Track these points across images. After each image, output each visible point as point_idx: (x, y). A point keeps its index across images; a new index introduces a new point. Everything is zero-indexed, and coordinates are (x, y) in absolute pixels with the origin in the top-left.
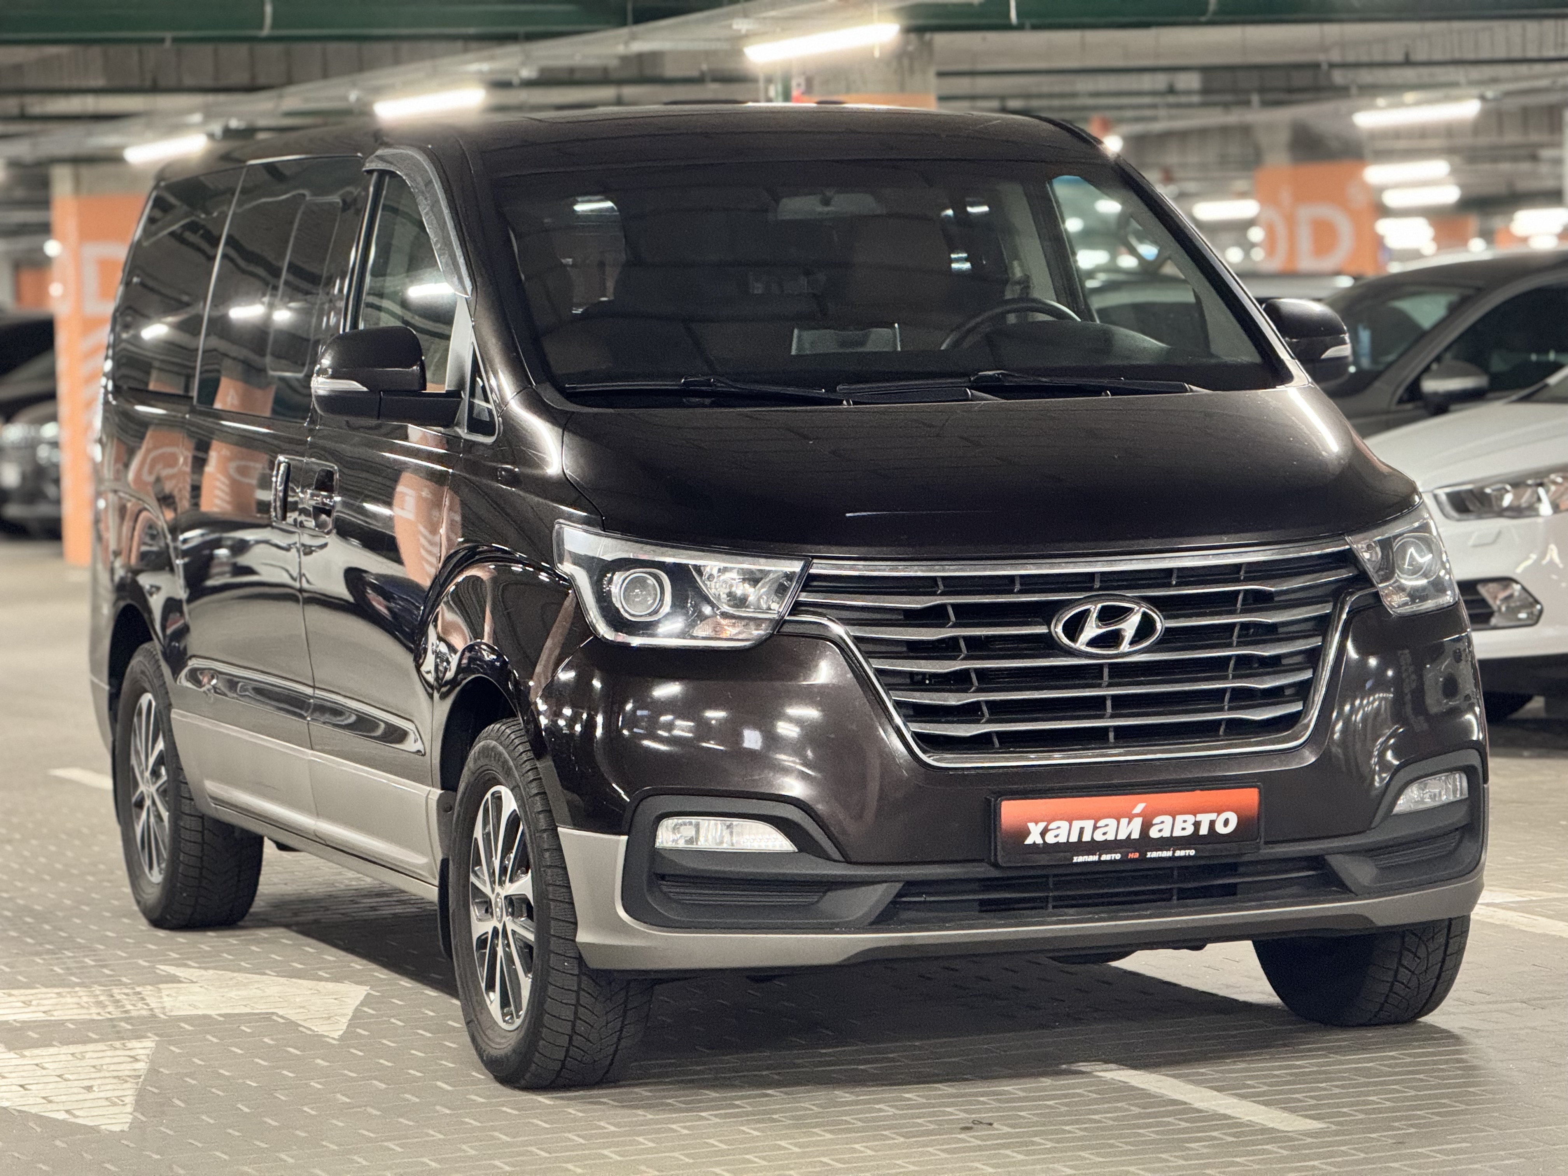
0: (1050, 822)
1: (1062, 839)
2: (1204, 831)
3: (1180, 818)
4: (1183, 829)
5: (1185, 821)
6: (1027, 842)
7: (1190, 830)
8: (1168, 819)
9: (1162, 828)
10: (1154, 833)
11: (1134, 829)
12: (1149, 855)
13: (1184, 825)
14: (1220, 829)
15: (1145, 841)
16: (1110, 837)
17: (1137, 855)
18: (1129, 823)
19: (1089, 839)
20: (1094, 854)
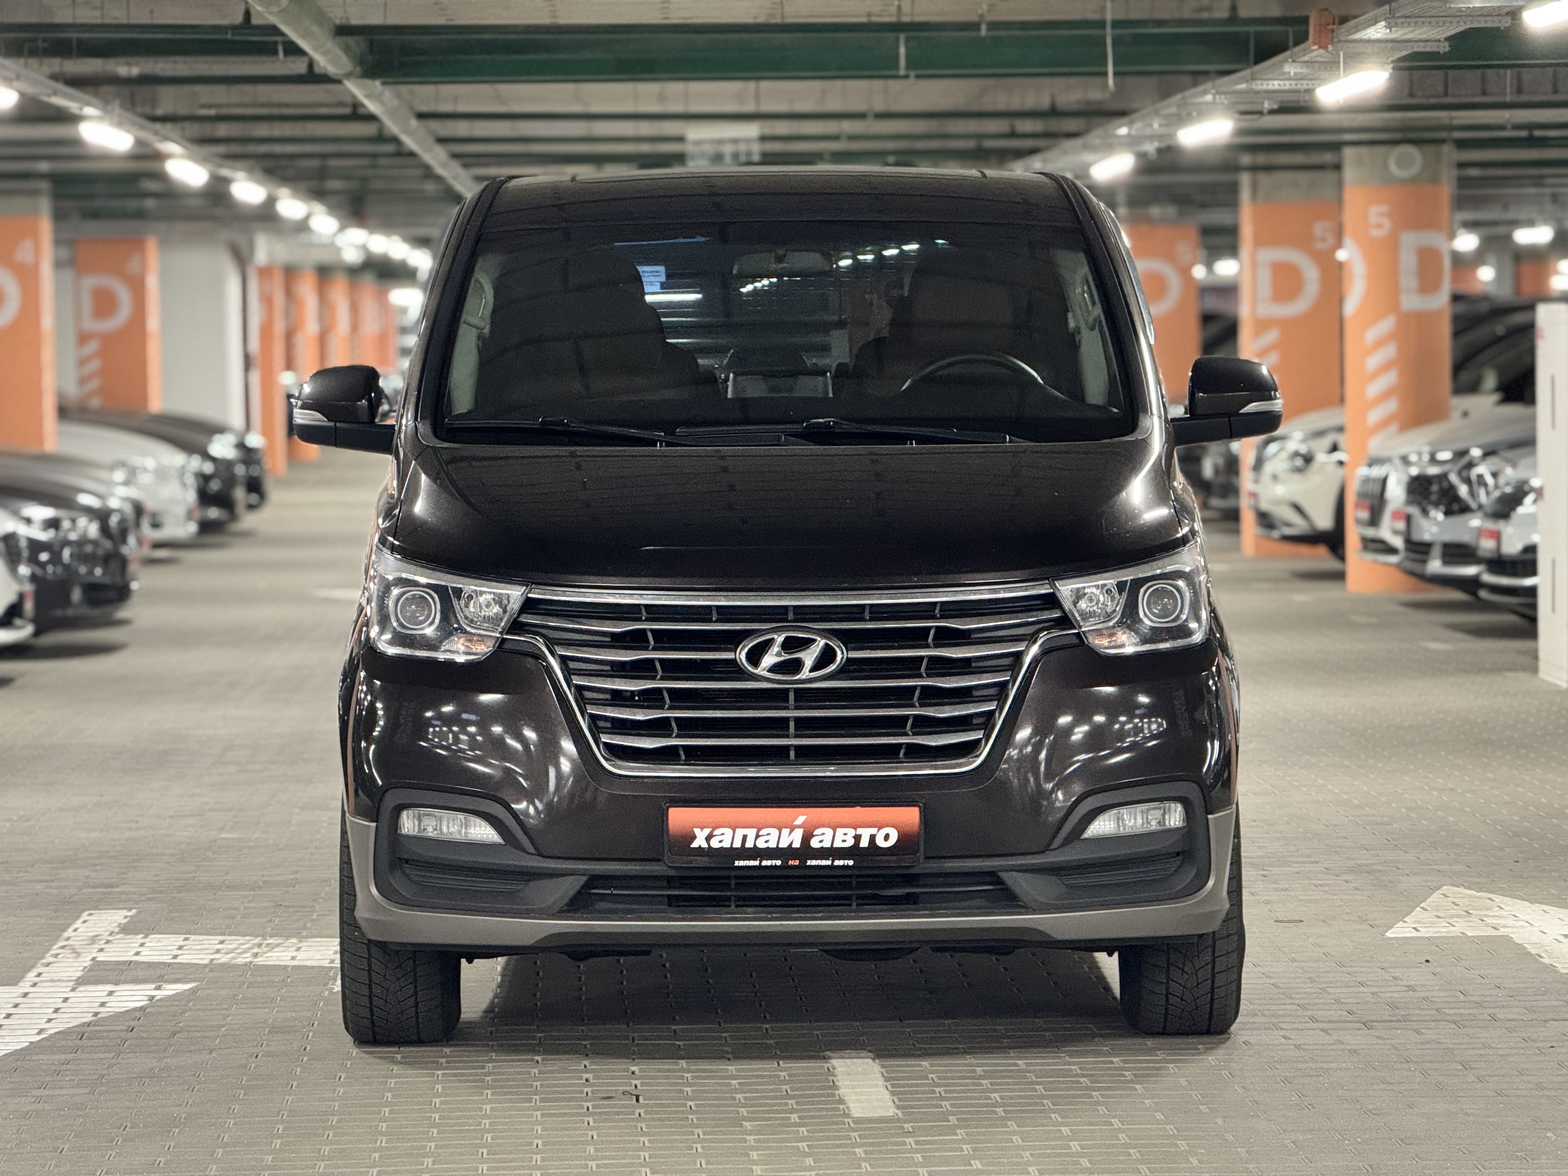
0: (714, 829)
1: (726, 844)
2: (864, 843)
3: (840, 831)
4: (844, 841)
5: (845, 834)
6: (692, 846)
7: (850, 842)
8: (829, 832)
9: (822, 839)
10: (815, 843)
11: (796, 839)
12: (809, 863)
13: (845, 838)
14: (881, 843)
15: (806, 851)
16: (772, 845)
17: (797, 863)
18: (790, 833)
19: (752, 846)
20: (755, 859)
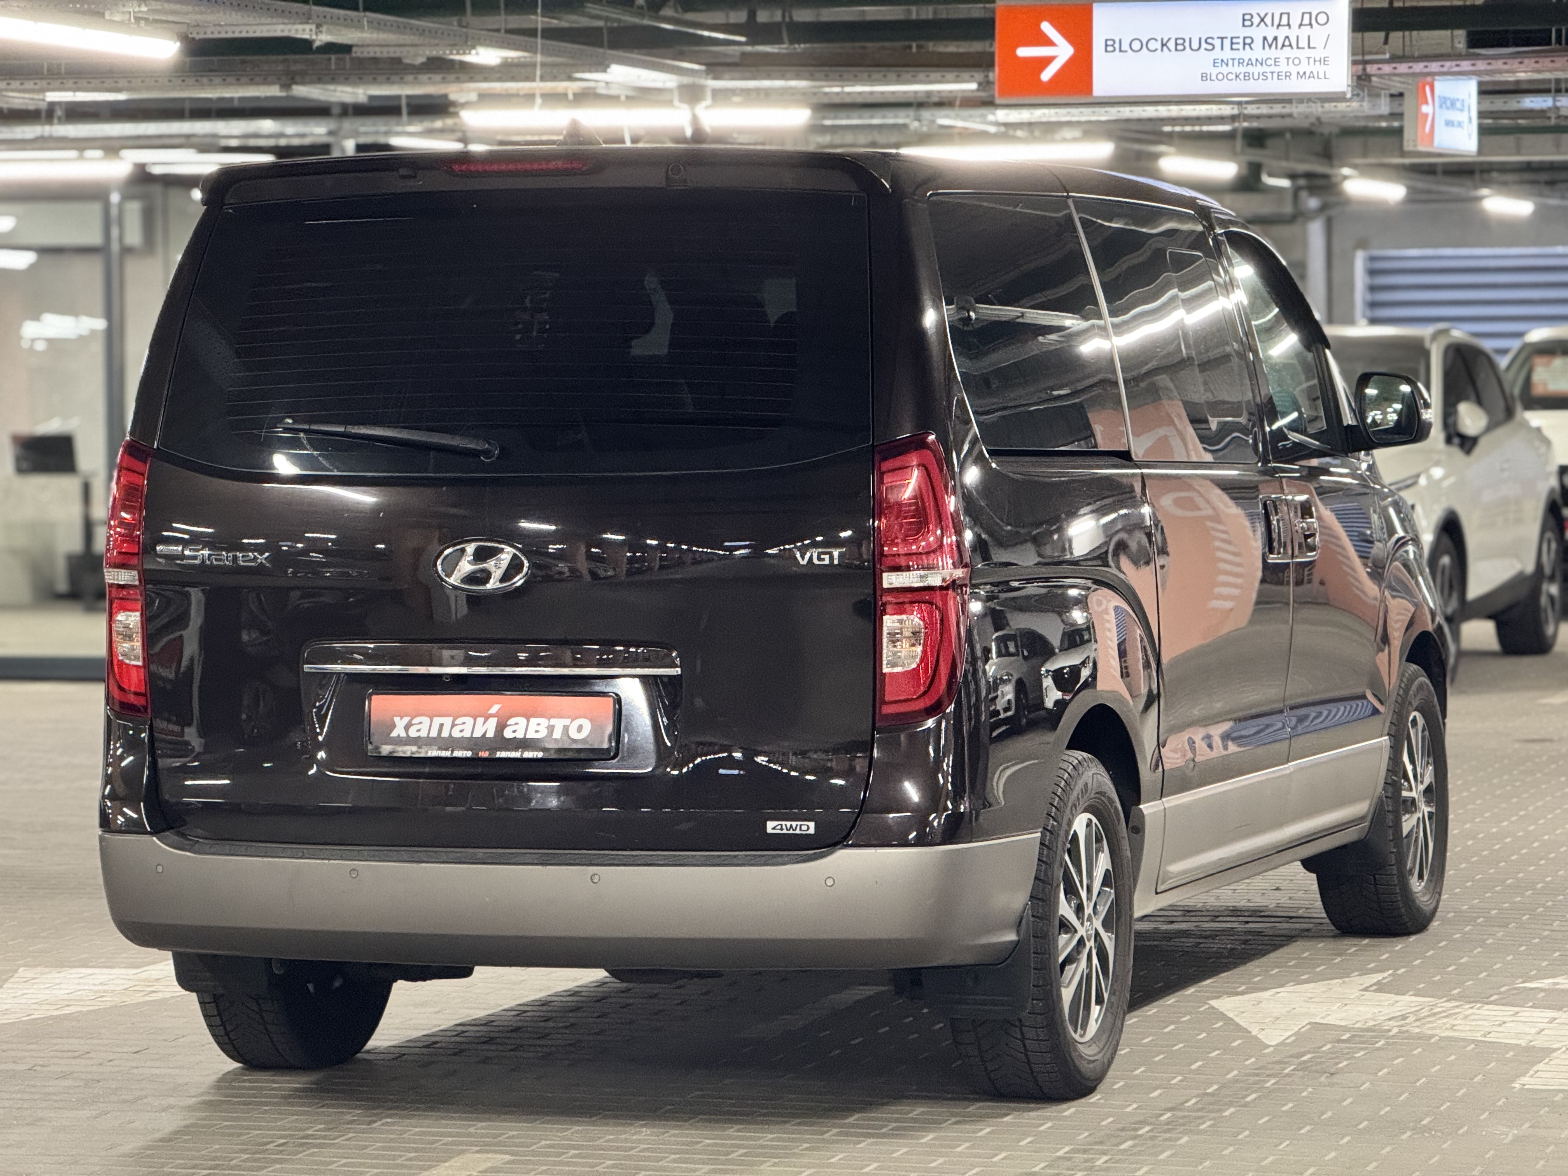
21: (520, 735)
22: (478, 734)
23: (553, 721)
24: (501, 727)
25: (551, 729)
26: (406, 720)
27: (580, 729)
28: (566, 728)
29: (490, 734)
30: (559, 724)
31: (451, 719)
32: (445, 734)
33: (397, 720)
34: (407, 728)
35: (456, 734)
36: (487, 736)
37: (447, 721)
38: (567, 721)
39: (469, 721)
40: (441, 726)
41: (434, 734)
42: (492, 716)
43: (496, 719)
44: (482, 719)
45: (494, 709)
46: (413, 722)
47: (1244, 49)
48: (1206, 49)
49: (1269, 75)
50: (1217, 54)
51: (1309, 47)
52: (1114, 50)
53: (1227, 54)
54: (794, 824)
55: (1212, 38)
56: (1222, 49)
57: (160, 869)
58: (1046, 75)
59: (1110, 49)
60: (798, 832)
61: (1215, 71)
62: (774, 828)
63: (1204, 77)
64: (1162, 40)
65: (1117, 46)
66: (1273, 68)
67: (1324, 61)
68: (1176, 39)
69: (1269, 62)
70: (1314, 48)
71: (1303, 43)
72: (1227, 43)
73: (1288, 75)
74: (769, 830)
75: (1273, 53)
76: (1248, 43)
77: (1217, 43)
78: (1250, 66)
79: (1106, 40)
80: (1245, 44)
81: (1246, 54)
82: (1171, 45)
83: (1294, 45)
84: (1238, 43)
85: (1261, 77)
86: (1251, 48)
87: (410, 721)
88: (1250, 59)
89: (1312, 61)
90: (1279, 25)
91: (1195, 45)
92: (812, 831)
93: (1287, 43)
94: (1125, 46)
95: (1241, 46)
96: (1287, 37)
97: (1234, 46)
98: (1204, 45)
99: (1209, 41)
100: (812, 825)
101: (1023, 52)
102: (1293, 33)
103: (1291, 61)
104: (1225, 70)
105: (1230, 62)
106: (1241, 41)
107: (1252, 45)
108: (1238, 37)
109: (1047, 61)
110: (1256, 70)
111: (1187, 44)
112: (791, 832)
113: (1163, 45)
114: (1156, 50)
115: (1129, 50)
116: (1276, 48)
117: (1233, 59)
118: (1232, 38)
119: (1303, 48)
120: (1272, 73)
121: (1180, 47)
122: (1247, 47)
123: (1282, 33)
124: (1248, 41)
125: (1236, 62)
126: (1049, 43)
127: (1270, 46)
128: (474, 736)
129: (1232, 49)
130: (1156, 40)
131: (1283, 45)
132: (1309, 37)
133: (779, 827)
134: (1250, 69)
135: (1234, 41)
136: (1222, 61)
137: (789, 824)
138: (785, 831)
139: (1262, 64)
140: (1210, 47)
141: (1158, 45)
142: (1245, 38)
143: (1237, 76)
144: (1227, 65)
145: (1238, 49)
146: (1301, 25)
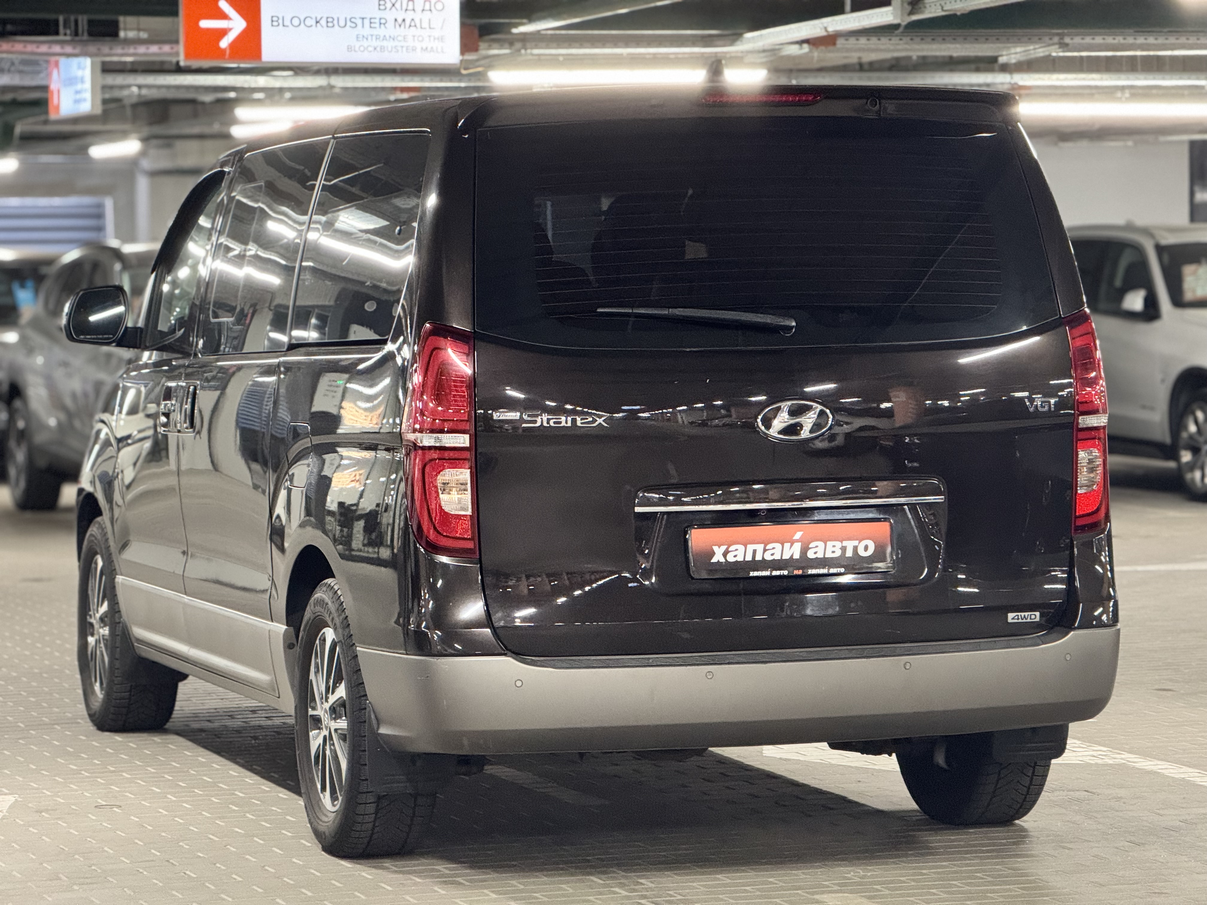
21: (820, 555)
22: (786, 556)
23: (845, 543)
24: (804, 551)
25: (844, 549)
26: (723, 548)
27: (866, 548)
28: (855, 548)
29: (797, 556)
30: (850, 545)
31: (762, 546)
32: (759, 557)
33: (715, 548)
34: (725, 555)
35: (768, 557)
36: (794, 557)
37: (760, 548)
38: (856, 543)
39: (778, 546)
40: (755, 552)
41: (749, 558)
42: (797, 541)
43: (800, 544)
44: (789, 544)
45: (798, 535)
46: (730, 549)
47: (380, 27)
48: (351, 27)
49: (400, 49)
50: (359, 30)
51: (430, 28)
52: (279, 25)
53: (367, 31)
54: (1026, 614)
55: (355, 18)
56: (363, 26)
57: (519, 684)
58: (224, 43)
59: (275, 24)
60: (1029, 620)
61: (358, 45)
62: (1013, 619)
63: (350, 49)
64: (316, 18)
65: (280, 21)
66: (403, 44)
67: (441, 39)
68: (327, 18)
69: (400, 38)
70: (433, 28)
71: (425, 24)
72: (367, 22)
73: (414, 49)
74: (1010, 620)
75: (401, 31)
76: (382, 23)
77: (359, 22)
78: (385, 42)
79: (272, 17)
80: (380, 24)
81: (382, 31)
82: (323, 22)
83: (418, 25)
84: (375, 23)
85: (394, 50)
86: (386, 27)
87: (727, 549)
88: (385, 36)
89: (432, 39)
90: (406, 10)
91: (342, 23)
92: (1038, 619)
93: (413, 24)
94: (287, 22)
95: (377, 25)
96: (413, 20)
97: (373, 25)
98: (349, 23)
99: (353, 20)
100: (1038, 614)
101: (205, 24)
102: (417, 16)
103: (416, 38)
104: (365, 43)
105: (370, 38)
106: (377, 21)
107: (386, 25)
108: (375, 18)
109: (223, 32)
110: (390, 44)
111: (335, 22)
112: (1024, 620)
113: (317, 22)
114: (311, 26)
115: (291, 26)
116: (405, 27)
117: (372, 35)
118: (371, 19)
119: (425, 28)
120: (402, 47)
121: (330, 24)
122: (382, 26)
123: (409, 16)
124: (383, 21)
125: (374, 38)
126: (224, 16)
127: (400, 26)
128: (783, 558)
129: (371, 27)
130: (311, 18)
131: (410, 26)
132: (430, 20)
133: (1016, 617)
134: (385, 43)
135: (372, 21)
136: (363, 36)
137: (1023, 614)
138: (1020, 621)
139: (394, 39)
140: (353, 25)
141: (313, 22)
142: (380, 19)
143: (375, 49)
144: (367, 39)
145: (375, 28)
146: (423, 10)
